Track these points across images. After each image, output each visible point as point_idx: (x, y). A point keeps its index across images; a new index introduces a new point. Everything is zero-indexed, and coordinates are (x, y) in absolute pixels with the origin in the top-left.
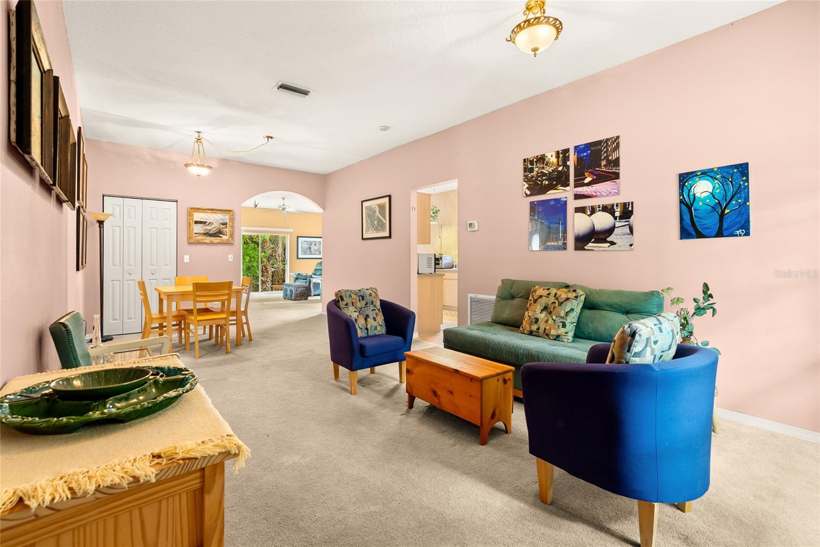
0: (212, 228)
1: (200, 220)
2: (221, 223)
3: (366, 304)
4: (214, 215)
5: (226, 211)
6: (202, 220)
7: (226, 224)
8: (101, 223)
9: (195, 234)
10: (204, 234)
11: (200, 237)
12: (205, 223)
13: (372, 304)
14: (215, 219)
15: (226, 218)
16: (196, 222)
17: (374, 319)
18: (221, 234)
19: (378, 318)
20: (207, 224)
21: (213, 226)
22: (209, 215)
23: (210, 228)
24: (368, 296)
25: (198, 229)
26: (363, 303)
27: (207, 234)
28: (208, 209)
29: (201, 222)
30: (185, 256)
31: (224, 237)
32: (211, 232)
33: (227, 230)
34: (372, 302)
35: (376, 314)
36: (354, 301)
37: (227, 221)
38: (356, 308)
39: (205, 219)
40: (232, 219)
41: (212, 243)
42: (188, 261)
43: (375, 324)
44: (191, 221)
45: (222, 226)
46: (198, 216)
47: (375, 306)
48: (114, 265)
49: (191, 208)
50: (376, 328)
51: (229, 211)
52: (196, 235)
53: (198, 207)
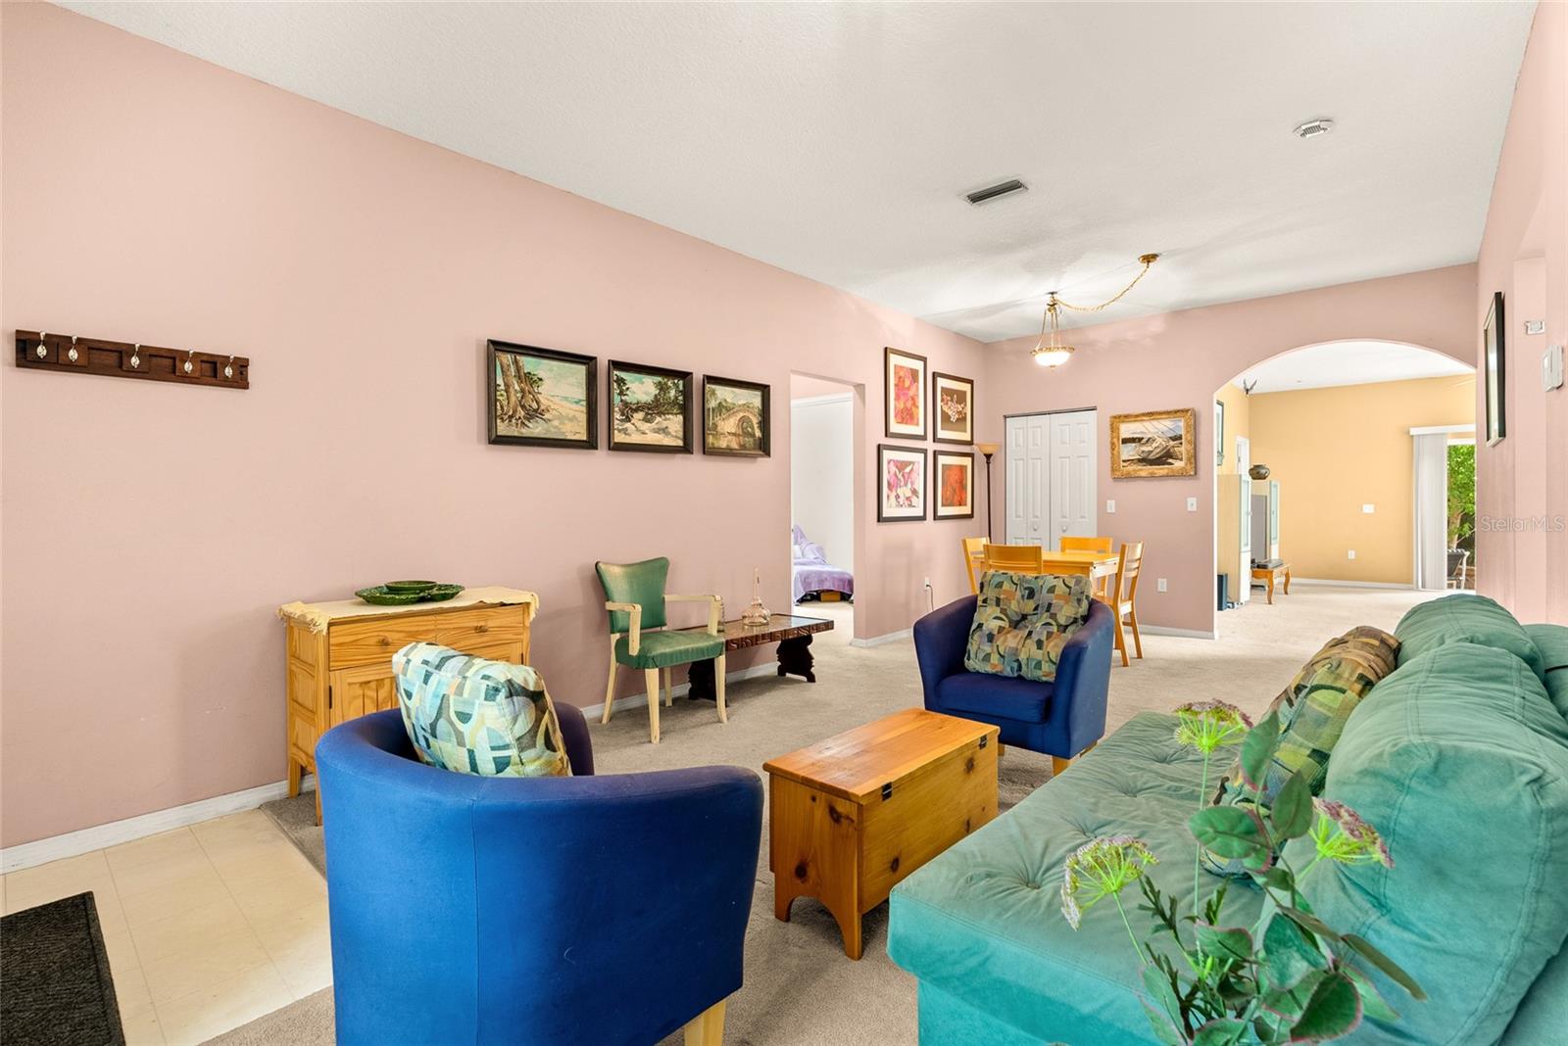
0: (1154, 449)
1: (1131, 436)
2: (1171, 438)
3: (1036, 609)
4: (1155, 423)
5: (1176, 412)
6: (1135, 436)
7: (1180, 438)
8: (988, 456)
9: (1124, 461)
10: (1140, 461)
11: (1131, 468)
12: (1140, 439)
13: (1048, 610)
14: (1158, 431)
15: (1179, 426)
16: (1125, 441)
17: (1040, 644)
18: (1171, 457)
19: (1052, 644)
20: (1144, 441)
21: (1155, 445)
22: (1147, 424)
23: (1150, 449)
24: (1045, 591)
25: (1129, 452)
26: (1030, 605)
27: (1144, 461)
28: (1144, 415)
29: (1132, 440)
30: (1109, 501)
31: (1178, 464)
32: (1151, 457)
33: (1183, 449)
34: (1050, 605)
35: (1050, 635)
36: (1002, 597)
37: (1182, 432)
38: (1003, 611)
39: (1142, 433)
40: (1194, 427)
41: (1152, 477)
42: (1113, 511)
43: (1038, 654)
44: (1115, 440)
45: (1172, 443)
46: (1127, 430)
47: (1053, 616)
48: (1017, 516)
49: (1115, 417)
50: (1038, 665)
51: (1182, 411)
52: (1125, 464)
53: (1126, 413)
